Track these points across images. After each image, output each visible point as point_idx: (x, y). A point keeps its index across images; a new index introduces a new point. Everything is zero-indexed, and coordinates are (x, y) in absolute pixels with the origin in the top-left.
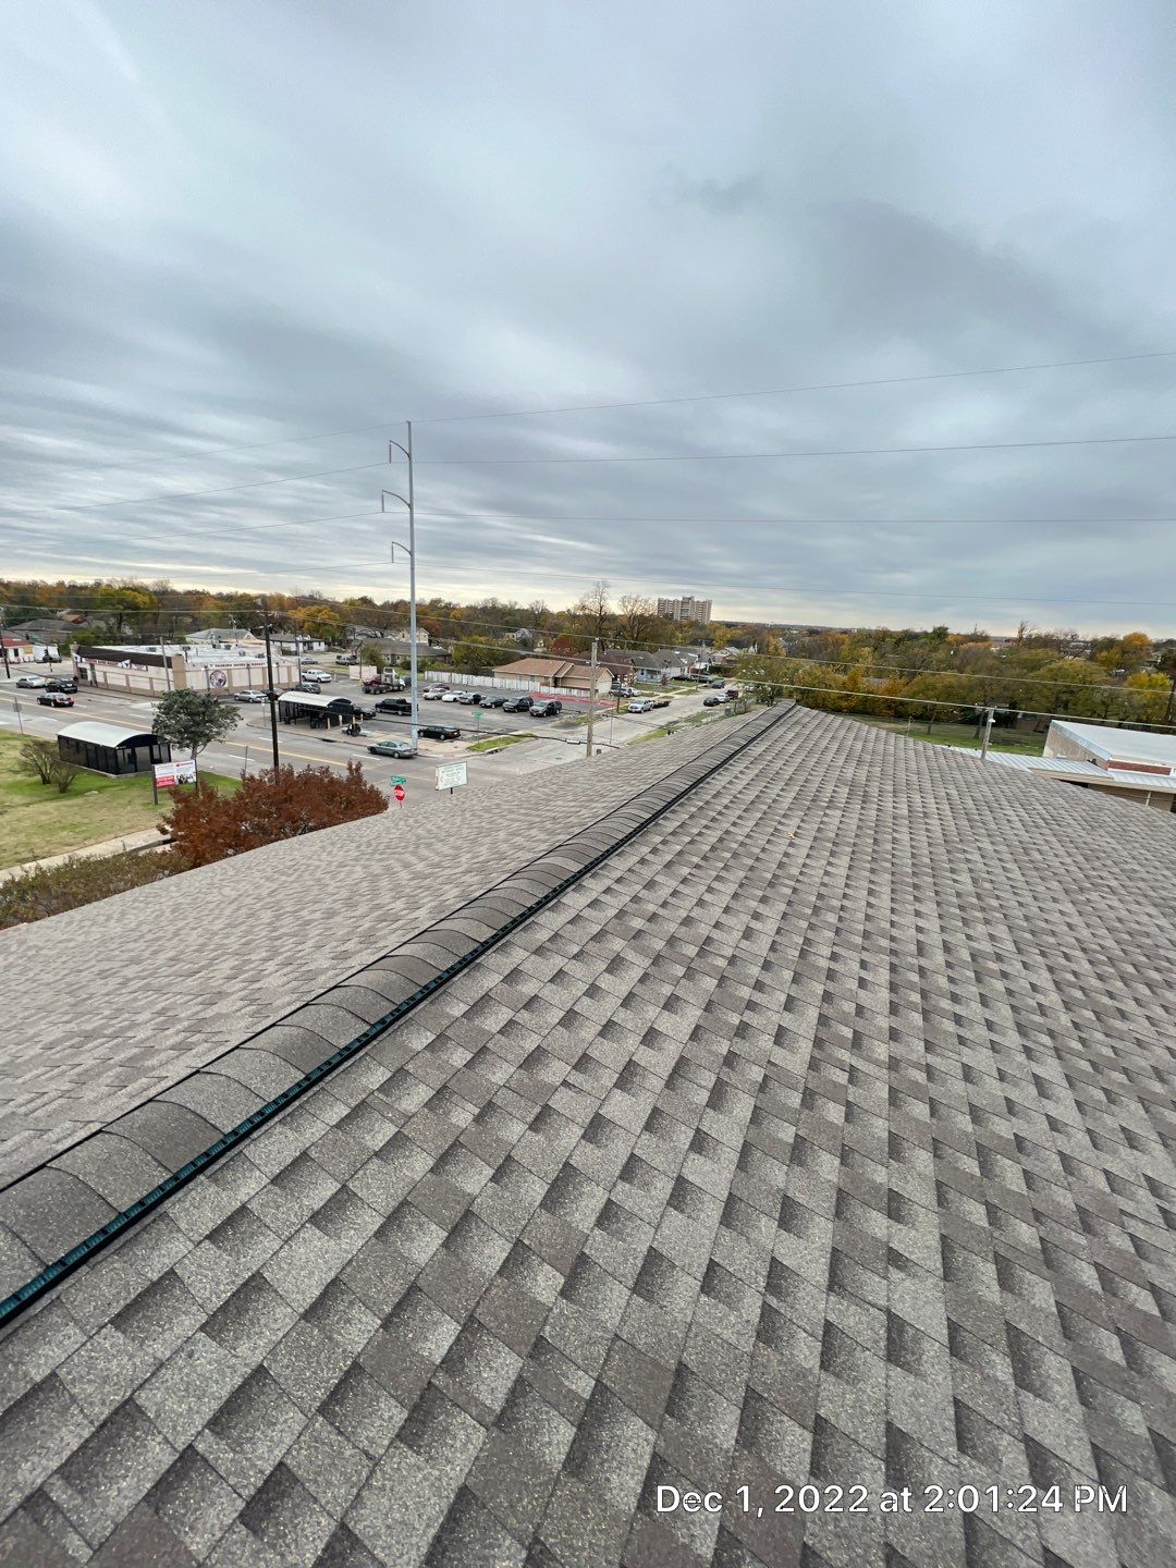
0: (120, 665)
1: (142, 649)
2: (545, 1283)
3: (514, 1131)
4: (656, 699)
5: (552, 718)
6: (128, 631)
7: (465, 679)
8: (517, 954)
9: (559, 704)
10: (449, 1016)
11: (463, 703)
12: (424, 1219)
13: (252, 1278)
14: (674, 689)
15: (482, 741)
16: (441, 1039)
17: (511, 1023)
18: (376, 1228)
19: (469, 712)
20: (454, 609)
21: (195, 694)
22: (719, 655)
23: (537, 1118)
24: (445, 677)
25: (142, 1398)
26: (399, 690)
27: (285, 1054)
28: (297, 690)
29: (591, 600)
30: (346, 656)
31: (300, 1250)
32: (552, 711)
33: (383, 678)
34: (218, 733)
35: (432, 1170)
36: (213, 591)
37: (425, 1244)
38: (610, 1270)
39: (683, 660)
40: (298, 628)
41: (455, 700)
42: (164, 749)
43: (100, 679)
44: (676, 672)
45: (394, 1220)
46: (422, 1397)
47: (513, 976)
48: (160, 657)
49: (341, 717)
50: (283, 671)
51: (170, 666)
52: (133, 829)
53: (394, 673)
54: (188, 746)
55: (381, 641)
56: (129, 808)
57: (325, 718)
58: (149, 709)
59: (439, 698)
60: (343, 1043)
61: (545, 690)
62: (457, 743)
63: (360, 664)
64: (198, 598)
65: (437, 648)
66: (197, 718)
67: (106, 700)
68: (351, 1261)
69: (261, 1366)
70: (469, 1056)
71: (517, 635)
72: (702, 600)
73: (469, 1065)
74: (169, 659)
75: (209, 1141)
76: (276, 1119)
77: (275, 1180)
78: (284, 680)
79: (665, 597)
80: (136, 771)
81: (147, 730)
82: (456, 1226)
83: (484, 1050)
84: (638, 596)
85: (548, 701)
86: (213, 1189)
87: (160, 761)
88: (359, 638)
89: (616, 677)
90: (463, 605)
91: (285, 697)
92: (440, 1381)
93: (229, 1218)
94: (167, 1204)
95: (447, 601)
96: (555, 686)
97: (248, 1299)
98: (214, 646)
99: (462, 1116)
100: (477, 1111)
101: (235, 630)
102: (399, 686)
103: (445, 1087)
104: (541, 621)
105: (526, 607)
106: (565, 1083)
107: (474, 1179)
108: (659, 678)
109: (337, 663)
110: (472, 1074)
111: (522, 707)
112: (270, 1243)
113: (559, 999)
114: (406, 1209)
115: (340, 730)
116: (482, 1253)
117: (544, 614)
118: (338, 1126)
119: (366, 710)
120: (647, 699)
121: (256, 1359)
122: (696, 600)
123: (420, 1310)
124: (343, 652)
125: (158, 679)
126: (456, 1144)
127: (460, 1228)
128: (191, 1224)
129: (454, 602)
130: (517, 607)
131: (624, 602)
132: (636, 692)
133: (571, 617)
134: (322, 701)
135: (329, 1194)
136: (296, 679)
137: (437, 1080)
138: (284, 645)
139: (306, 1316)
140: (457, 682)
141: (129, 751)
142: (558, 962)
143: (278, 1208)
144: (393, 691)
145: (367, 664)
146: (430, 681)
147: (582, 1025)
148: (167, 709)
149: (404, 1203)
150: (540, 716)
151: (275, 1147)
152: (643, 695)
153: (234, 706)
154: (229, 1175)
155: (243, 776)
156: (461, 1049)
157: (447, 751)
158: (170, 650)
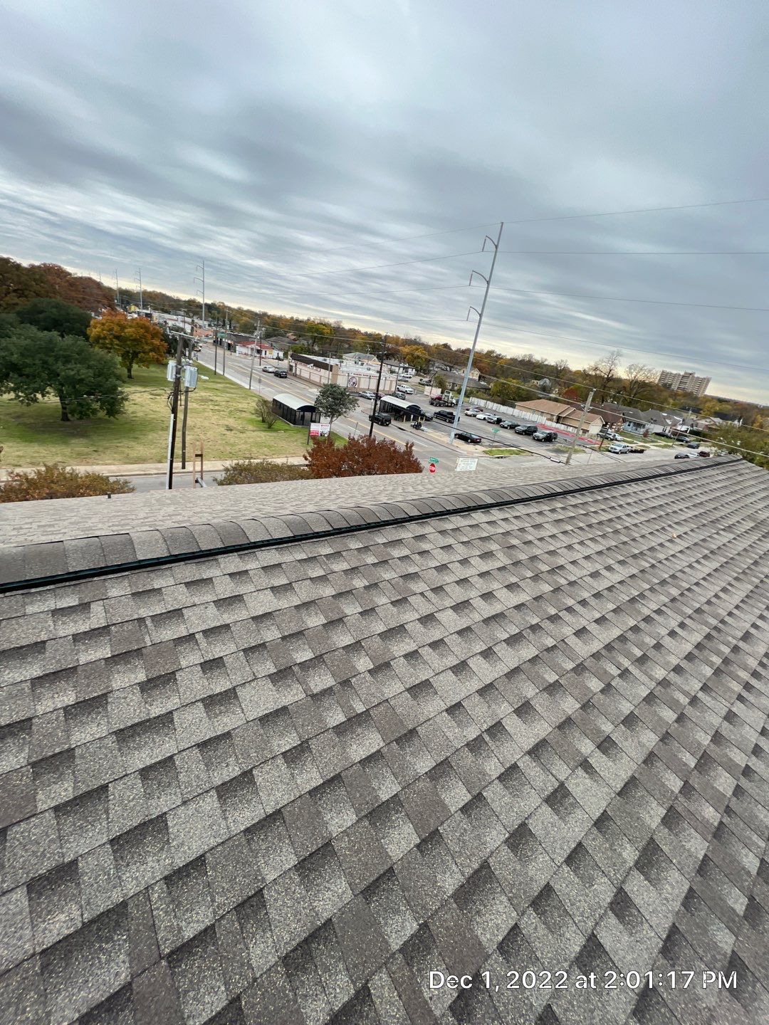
0: (308, 366)
1: (320, 359)
2: (363, 663)
3: (382, 600)
4: (634, 447)
5: (548, 444)
6: (316, 348)
7: (495, 406)
8: (429, 528)
9: (555, 434)
10: (375, 541)
11: (489, 422)
12: (319, 612)
13: (239, 595)
14: (652, 442)
15: (494, 449)
16: (366, 549)
17: (407, 557)
18: (296, 604)
19: (491, 428)
20: (502, 358)
21: (339, 387)
22: (703, 422)
23: (397, 601)
24: (482, 403)
25: (185, 611)
26: (451, 406)
27: (289, 525)
28: (392, 395)
29: (604, 364)
30: (426, 379)
31: (261, 596)
32: (549, 439)
33: (443, 397)
34: (345, 412)
35: (333, 596)
36: (363, 330)
37: (315, 621)
38: (400, 676)
39: (668, 421)
40: (403, 359)
41: (484, 419)
42: (318, 416)
43: (298, 373)
44: (659, 429)
45: (306, 605)
46: (285, 669)
47: (421, 537)
48: (327, 365)
49: (412, 416)
50: (388, 383)
51: (331, 371)
52: (294, 455)
53: (451, 395)
54: (329, 416)
55: (448, 373)
56: (295, 443)
57: (403, 415)
58: (316, 392)
59: (475, 416)
60: (316, 530)
61: (549, 423)
62: (477, 447)
63: (432, 386)
64: (354, 333)
65: (482, 383)
66: (337, 402)
67: (298, 385)
68: (280, 610)
69: (229, 625)
70: (376, 561)
71: (540, 383)
72: (702, 376)
73: (374, 565)
74: (332, 366)
75: (244, 541)
76: (274, 547)
77: (263, 568)
78: (387, 388)
79: (668, 370)
80: (303, 425)
81: (312, 403)
82: (332, 622)
83: (386, 562)
84: (644, 366)
85: (548, 432)
86: (238, 560)
87: (315, 422)
88: (436, 369)
89: (606, 424)
90: (509, 357)
91: (385, 398)
92: (296, 669)
93: (239, 572)
94: (220, 556)
95: (498, 353)
96: (557, 422)
97: (234, 602)
98: (355, 363)
99: (359, 583)
100: (367, 584)
101: (368, 355)
102: (452, 403)
103: (357, 568)
104: (560, 375)
105: (553, 364)
106: (422, 594)
107: (351, 609)
108: (642, 431)
109: (419, 383)
110: (373, 569)
111: (529, 432)
112: (251, 588)
113: (441, 558)
114: (313, 604)
115: (410, 424)
116: (339, 637)
117: (565, 371)
118: (299, 561)
119: (428, 415)
120: (627, 444)
121: (228, 622)
122: (696, 376)
123: (300, 642)
124: (424, 377)
125: (323, 377)
126: (350, 592)
127: (335, 623)
128: (225, 567)
129: (503, 354)
130: (546, 363)
131: (630, 369)
132: (618, 437)
133: (584, 375)
134: (404, 404)
135: (283, 583)
136: (393, 389)
137: (354, 564)
138: (393, 367)
139: (253, 618)
140: (489, 408)
141: (302, 413)
142: (450, 541)
143: (260, 578)
144: (447, 406)
145: (436, 386)
146: (472, 404)
147: (447, 574)
148: (323, 393)
149: (313, 602)
150: (539, 440)
151: (269, 556)
152: (624, 441)
153: (357, 398)
154: (246, 558)
155: (349, 438)
156: (374, 557)
157: (469, 450)
158: (332, 361)
